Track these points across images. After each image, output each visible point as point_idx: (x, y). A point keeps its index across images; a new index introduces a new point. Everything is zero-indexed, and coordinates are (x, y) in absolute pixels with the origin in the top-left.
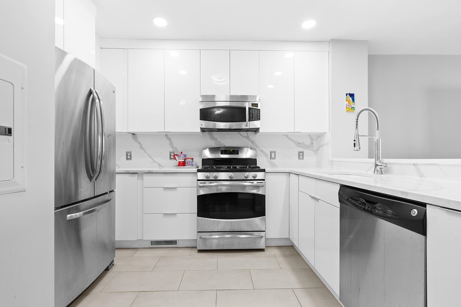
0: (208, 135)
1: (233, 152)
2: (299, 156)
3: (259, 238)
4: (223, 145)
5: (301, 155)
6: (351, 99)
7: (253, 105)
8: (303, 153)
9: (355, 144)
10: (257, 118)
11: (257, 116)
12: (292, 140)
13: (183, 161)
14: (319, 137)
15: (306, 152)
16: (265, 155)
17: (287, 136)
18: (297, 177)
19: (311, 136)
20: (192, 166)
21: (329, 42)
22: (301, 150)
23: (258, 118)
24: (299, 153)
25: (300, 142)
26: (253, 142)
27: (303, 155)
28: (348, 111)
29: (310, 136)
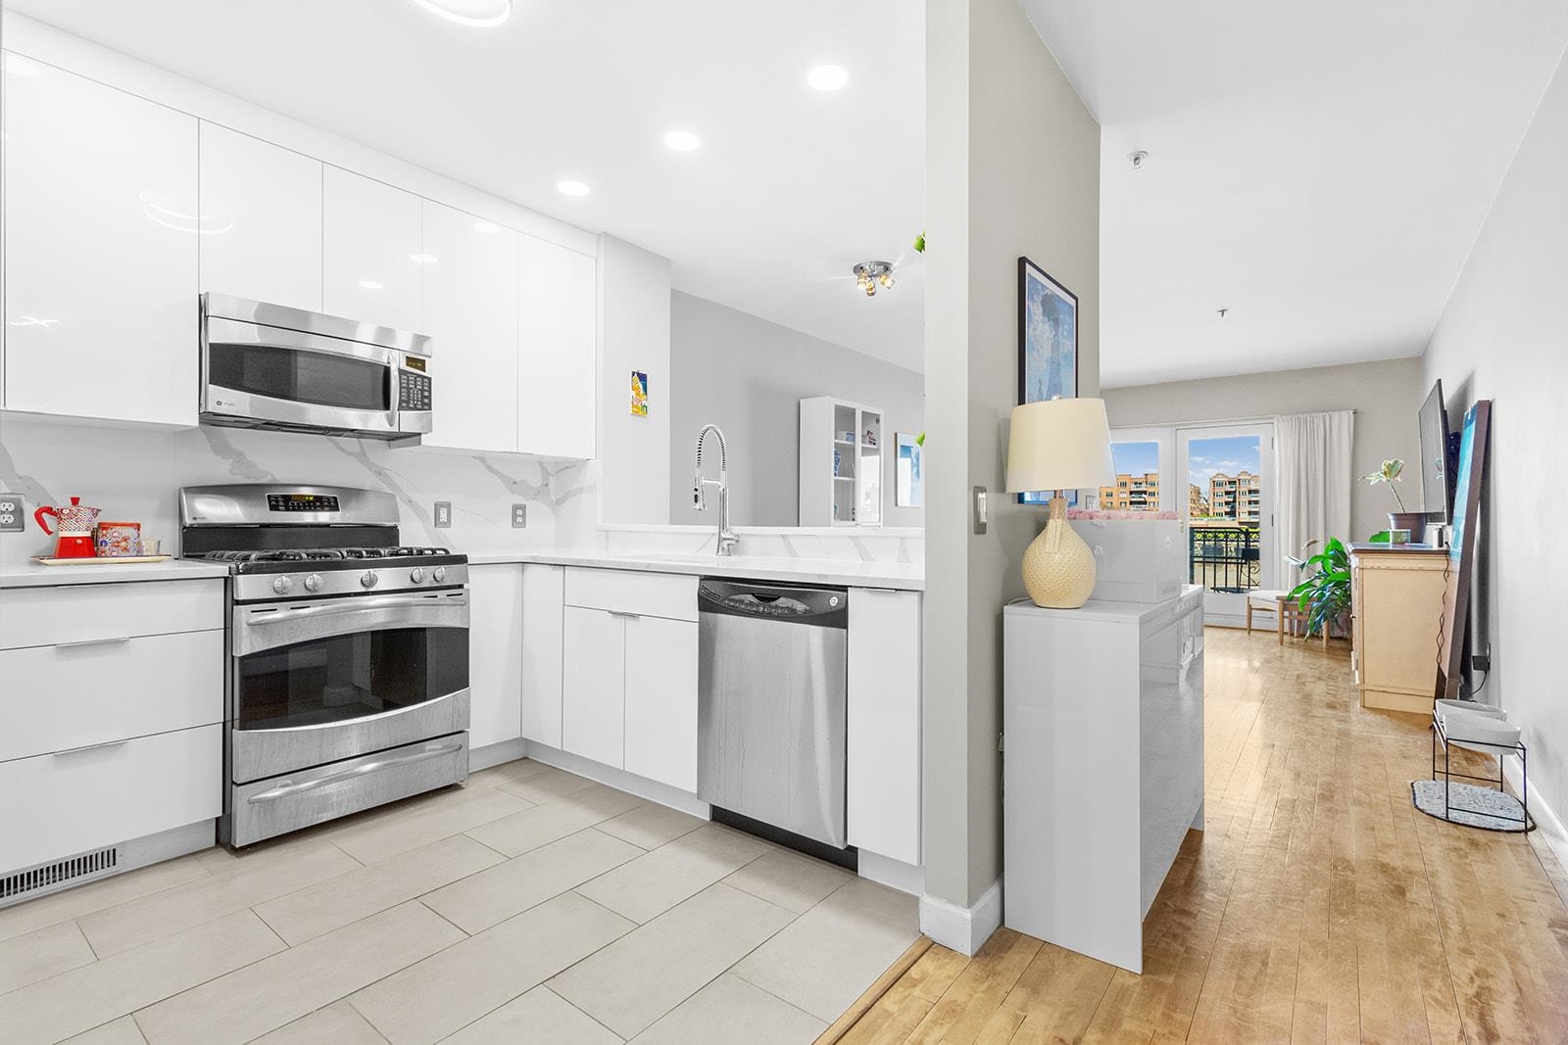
0: (204, 436)
1: (318, 504)
2: (514, 517)
3: (450, 752)
4: (269, 477)
5: (518, 514)
6: (641, 386)
7: (410, 361)
8: (523, 508)
9: (696, 496)
10: (424, 404)
11: (423, 397)
12: (496, 473)
13: (88, 534)
14: (567, 468)
15: (531, 505)
16: (419, 511)
17: (483, 460)
18: (559, 572)
19: (545, 465)
20: (139, 553)
21: (598, 235)
22: (519, 500)
23: (426, 404)
24: (515, 508)
25: (518, 479)
26: (379, 473)
27: (524, 516)
28: (635, 413)
29: (541, 463)
